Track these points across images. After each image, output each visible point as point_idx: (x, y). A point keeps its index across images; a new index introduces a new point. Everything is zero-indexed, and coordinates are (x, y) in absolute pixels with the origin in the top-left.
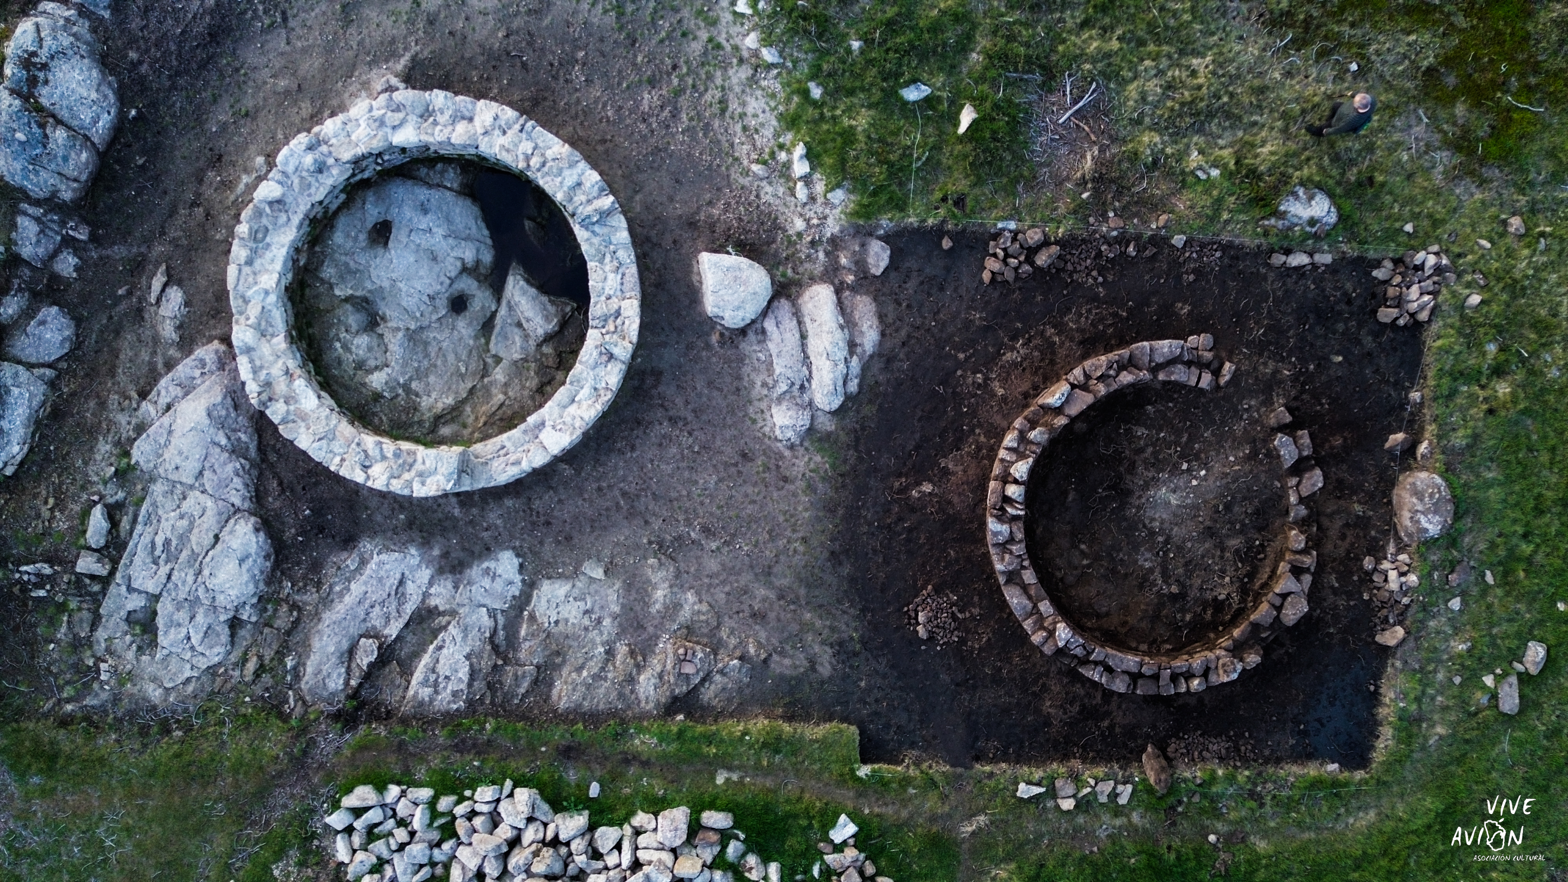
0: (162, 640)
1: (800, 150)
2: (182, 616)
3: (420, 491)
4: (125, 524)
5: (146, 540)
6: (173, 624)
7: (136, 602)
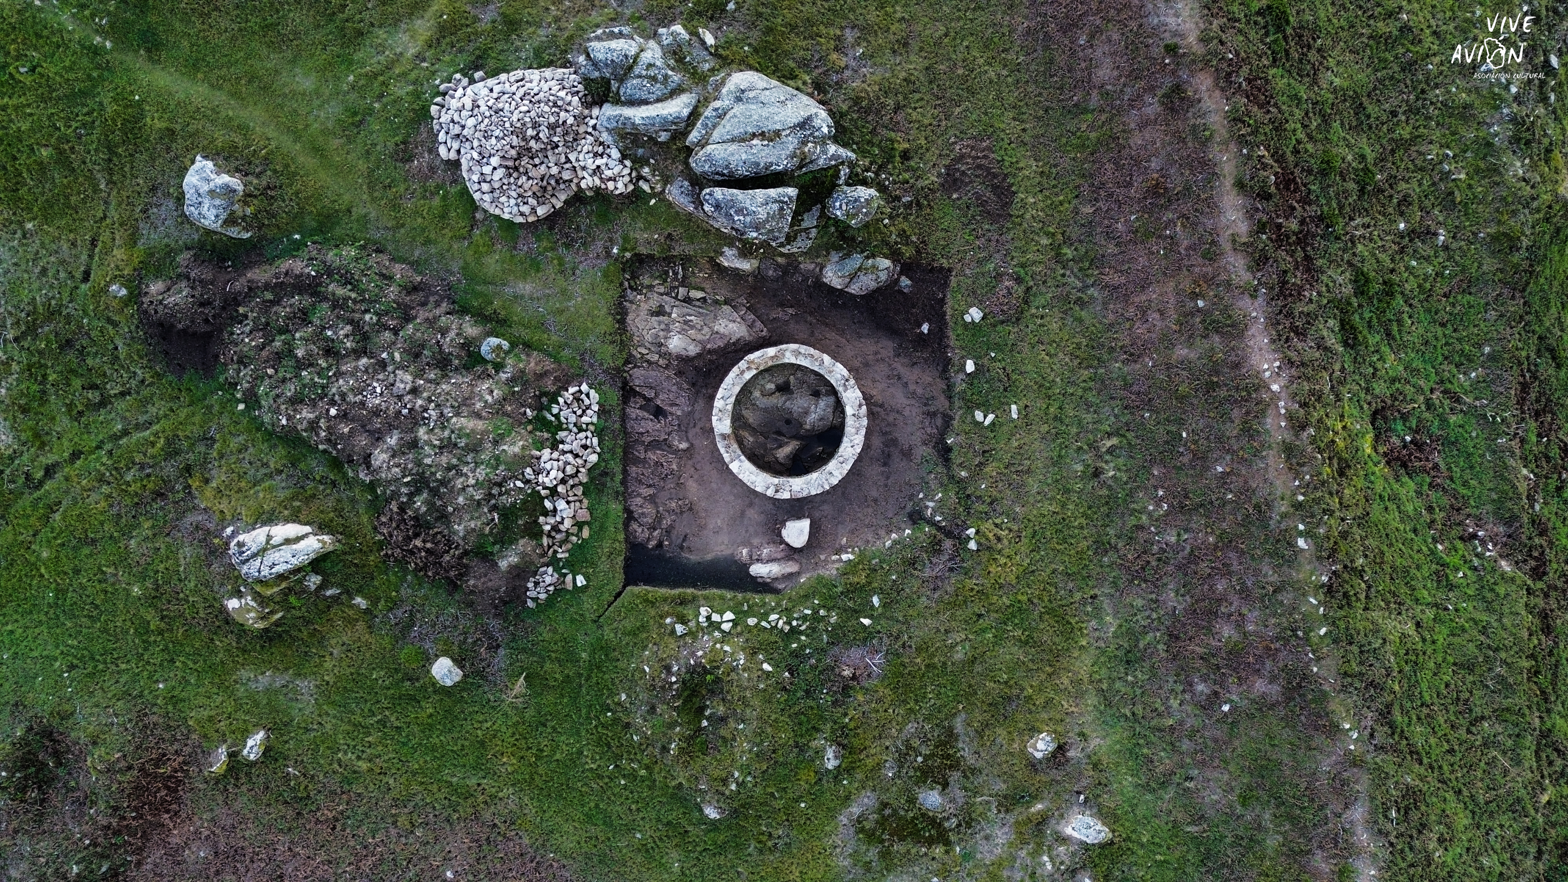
0: (654, 318)
1: (851, 557)
2: (663, 326)
3: (714, 419)
4: (698, 303)
5: (692, 312)
6: (660, 323)
7: (667, 309)
